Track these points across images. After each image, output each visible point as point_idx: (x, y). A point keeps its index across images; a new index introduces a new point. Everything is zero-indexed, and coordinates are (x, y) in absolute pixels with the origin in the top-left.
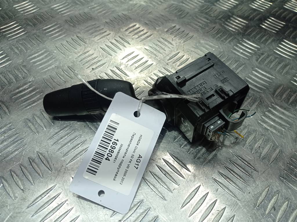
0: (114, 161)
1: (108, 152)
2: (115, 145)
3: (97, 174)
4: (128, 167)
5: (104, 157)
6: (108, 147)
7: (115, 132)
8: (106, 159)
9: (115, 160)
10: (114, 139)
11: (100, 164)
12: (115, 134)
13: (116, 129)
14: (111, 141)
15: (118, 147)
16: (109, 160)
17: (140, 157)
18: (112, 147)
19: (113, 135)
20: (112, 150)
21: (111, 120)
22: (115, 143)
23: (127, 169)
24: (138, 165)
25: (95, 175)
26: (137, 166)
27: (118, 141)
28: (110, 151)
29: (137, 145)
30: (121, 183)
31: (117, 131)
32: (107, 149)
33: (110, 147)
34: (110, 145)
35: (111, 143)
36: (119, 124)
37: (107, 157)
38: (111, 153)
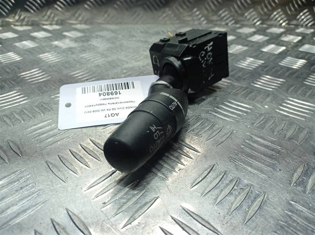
0: (101, 99)
1: (106, 92)
2: (114, 94)
3: (84, 94)
4: (102, 110)
5: (100, 91)
6: (110, 90)
7: (126, 89)
8: (99, 94)
9: (103, 99)
10: (119, 92)
11: (93, 92)
12: (124, 90)
13: (128, 88)
14: (117, 90)
15: (114, 96)
16: (100, 96)
17: (117, 115)
18: (112, 93)
19: (122, 89)
20: (110, 94)
21: (134, 83)
22: (117, 93)
23: (100, 111)
24: (109, 116)
25: (82, 93)
26: (107, 116)
27: (120, 94)
28: (108, 93)
29: (126, 108)
30: (86, 112)
31: (127, 90)
32: (108, 90)
33: (111, 91)
34: (113, 91)
35: (115, 90)
36: (134, 88)
37: (101, 94)
38: (107, 94)
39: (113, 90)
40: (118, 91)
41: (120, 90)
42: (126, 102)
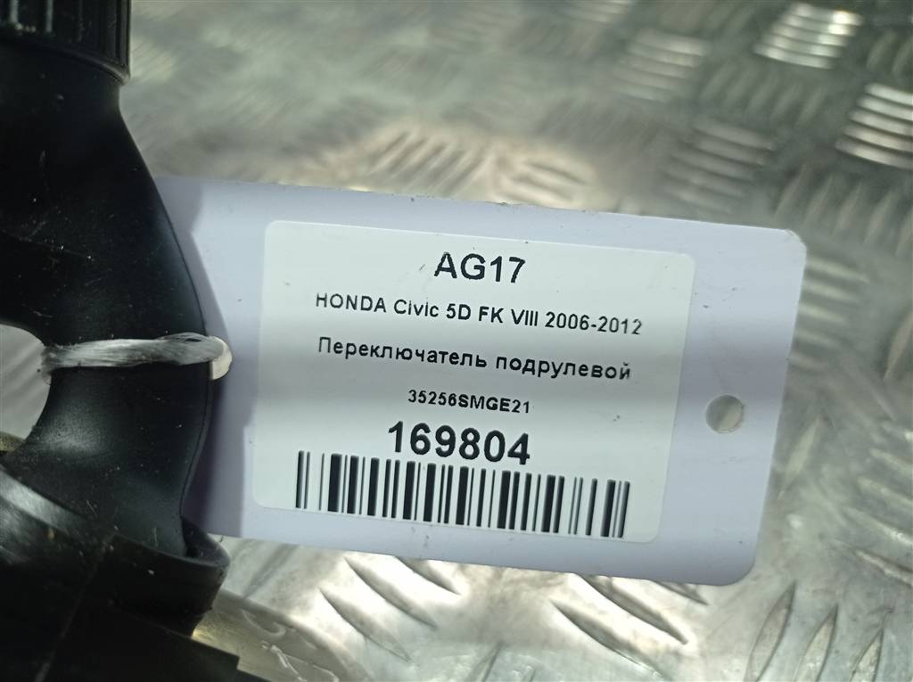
0: (522, 408)
1: (481, 462)
2: (431, 437)
3: (620, 479)
4: (532, 318)
5: (517, 476)
6: (451, 469)
7: (354, 461)
8: (524, 457)
9: (512, 406)
10: (398, 449)
11: (562, 480)
12: (365, 455)
13: (336, 460)
14: (411, 466)
15: (436, 417)
16: (524, 440)
17: (446, 264)
18: (445, 448)
19: (375, 463)
20: (459, 442)
21: (293, 502)
22: (414, 439)
23: (543, 319)
24: (499, 261)
25: (628, 486)
26: (508, 268)
27: (398, 428)
28: (469, 450)
29: (380, 304)
30: (631, 326)
31: (346, 453)
32: (464, 471)
33: (447, 461)
34: (439, 462)
35: (423, 461)
36: (301, 455)
37: (512, 454)
38: (481, 444)
39: (431, 469)
40: (407, 455)
41: (394, 457)
42: (374, 351)
